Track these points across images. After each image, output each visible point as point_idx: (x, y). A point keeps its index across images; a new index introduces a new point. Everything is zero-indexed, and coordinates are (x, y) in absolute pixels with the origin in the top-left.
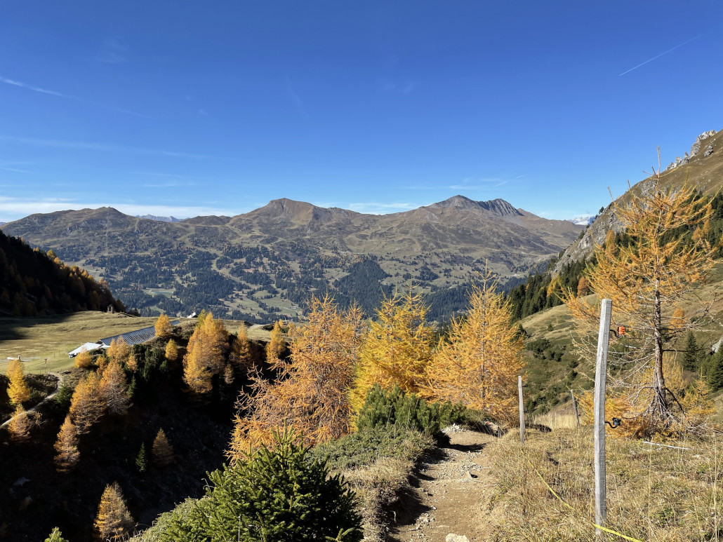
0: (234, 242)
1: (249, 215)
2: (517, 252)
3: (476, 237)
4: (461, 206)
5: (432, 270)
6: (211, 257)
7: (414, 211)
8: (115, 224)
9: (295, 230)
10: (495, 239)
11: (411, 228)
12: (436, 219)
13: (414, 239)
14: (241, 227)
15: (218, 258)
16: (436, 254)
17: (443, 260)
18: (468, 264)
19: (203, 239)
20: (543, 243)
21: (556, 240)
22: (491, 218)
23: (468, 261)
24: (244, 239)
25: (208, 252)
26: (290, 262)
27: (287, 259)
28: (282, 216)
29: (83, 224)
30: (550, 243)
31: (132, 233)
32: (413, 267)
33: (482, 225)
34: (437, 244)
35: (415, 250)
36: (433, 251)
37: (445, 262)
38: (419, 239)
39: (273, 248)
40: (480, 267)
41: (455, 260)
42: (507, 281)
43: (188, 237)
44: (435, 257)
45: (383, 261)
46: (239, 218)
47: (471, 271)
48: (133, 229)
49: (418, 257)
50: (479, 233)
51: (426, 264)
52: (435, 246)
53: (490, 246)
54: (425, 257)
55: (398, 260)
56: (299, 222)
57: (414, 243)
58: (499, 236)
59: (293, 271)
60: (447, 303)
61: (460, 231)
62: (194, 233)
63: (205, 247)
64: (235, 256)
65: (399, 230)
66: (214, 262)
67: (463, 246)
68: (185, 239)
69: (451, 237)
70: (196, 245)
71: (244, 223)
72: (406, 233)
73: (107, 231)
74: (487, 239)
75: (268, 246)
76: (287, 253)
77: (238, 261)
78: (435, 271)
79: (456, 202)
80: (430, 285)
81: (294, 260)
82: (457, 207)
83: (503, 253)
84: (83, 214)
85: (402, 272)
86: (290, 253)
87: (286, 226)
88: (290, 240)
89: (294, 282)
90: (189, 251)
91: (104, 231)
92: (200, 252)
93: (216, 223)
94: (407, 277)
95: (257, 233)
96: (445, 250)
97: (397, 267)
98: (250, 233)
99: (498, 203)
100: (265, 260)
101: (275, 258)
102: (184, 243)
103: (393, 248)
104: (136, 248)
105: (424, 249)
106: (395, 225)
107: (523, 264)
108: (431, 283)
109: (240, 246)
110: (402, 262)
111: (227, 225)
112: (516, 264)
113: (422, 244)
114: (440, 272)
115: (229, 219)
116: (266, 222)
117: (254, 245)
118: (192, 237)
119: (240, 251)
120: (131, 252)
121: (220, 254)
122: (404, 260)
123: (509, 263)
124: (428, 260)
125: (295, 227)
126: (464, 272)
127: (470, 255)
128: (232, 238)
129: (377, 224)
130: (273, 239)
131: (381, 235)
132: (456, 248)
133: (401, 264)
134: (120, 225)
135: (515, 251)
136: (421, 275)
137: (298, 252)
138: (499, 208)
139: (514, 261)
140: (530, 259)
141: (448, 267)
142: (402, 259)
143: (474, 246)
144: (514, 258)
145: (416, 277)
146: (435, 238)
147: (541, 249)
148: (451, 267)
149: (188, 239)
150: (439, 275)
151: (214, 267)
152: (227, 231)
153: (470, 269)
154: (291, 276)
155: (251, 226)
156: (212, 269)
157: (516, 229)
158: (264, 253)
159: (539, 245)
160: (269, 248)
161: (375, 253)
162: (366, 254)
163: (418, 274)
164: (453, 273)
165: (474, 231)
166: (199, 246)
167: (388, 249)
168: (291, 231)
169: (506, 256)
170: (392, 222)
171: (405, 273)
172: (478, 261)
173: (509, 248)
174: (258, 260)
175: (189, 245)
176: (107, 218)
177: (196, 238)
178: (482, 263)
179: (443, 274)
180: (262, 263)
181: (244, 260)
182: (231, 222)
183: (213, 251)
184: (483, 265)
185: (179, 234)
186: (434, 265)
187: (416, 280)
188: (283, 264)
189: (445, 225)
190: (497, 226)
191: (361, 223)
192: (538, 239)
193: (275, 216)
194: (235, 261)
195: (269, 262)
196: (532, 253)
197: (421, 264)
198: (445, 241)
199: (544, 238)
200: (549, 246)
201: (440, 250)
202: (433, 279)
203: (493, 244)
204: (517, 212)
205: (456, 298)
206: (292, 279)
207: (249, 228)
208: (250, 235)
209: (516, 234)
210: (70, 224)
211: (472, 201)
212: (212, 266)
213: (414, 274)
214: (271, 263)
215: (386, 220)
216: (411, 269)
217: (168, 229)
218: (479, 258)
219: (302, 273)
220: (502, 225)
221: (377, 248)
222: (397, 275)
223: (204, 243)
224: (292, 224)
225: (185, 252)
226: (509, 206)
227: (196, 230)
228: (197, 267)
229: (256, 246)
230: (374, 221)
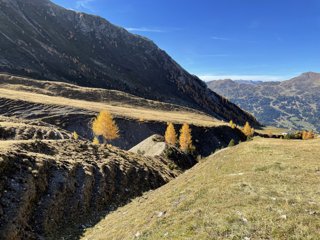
0: (282, 94)
1: (290, 80)
6: (270, 100)
8: (231, 86)
9: (315, 88)
14: (285, 86)
15: (273, 101)
19: (267, 92)
24: (287, 93)
25: (269, 98)
26: (311, 104)
27: (309, 102)
28: (308, 81)
29: (219, 86)
31: (237, 89)
39: (302, 97)
43: (260, 91)
46: (285, 82)
48: (237, 88)
56: (317, 84)
59: (312, 109)
62: (263, 89)
63: (268, 96)
64: (281, 100)
66: (271, 102)
68: (258, 92)
70: (263, 95)
71: (288, 85)
73: (227, 88)
75: (299, 96)
76: (309, 99)
77: (283, 102)
81: (313, 103)
84: (219, 82)
86: (311, 99)
87: (310, 86)
88: (312, 93)
89: (312, 114)
90: (260, 97)
91: (226, 89)
92: (265, 98)
93: (273, 85)
95: (294, 89)
98: (290, 89)
100: (297, 103)
101: (302, 102)
102: (258, 94)
104: (238, 95)
109: (284, 96)
111: (278, 86)
115: (279, 83)
116: (299, 84)
117: (291, 95)
118: (262, 91)
119: (284, 98)
120: (236, 97)
121: (274, 99)
125: (315, 86)
128: (281, 92)
130: (302, 93)
134: (232, 86)
137: (316, 99)
149: (260, 92)
151: (271, 105)
152: (279, 89)
154: (311, 111)
155: (291, 86)
156: (270, 106)
158: (296, 99)
160: (299, 97)
166: (265, 95)
168: (313, 88)
174: (293, 102)
175: (260, 95)
176: (227, 83)
177: (264, 92)
180: (295, 104)
181: (286, 102)
182: (281, 84)
183: (271, 98)
185: (256, 90)
188: (307, 105)
193: (304, 81)
194: (282, 102)
195: (299, 104)
206: (311, 112)
207: (290, 87)
208: (290, 90)
210: (214, 86)
212: (270, 104)
214: (300, 104)
217: (251, 88)
219: (317, 110)
223: (267, 94)
224: (314, 85)
225: (258, 98)
227: (264, 88)
228: (263, 105)
229: (293, 96)
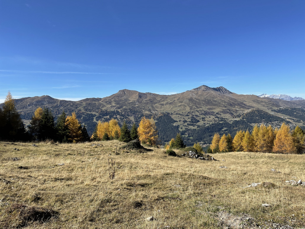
0: (103, 109)
1: (110, 97)
2: (235, 109)
3: (214, 103)
4: (205, 89)
5: (196, 118)
6: (93, 116)
7: (184, 93)
8: (49, 103)
9: (131, 103)
10: (223, 103)
11: (183, 100)
12: (194, 96)
13: (186, 105)
14: (106, 102)
15: (96, 116)
16: (197, 111)
17: (200, 113)
18: (212, 115)
19: (89, 108)
20: (245, 105)
21: (250, 103)
22: (219, 95)
23: (212, 114)
24: (108, 108)
25: (92, 114)
26: (129, 117)
27: (128, 115)
28: (125, 97)
29: (34, 103)
30: (248, 105)
31: (57, 106)
32: (187, 117)
33: (216, 98)
34: (196, 106)
35: (187, 109)
36: (195, 110)
37: (201, 114)
38: (188, 105)
39: (121, 111)
40: (218, 116)
41: (206, 113)
42: (233, 122)
43: (83, 107)
44: (197, 112)
45: (173, 115)
46: (105, 99)
47: (214, 118)
48: (57, 105)
49: (189, 112)
50: (216, 101)
51: (193, 115)
52: (196, 108)
53: (221, 107)
54: (192, 112)
55: (179, 114)
56: (132, 99)
57: (186, 106)
58: (225, 102)
59: (131, 121)
60: (206, 133)
61: (206, 101)
62: (85, 105)
63: (90, 112)
64: (104, 115)
65: (178, 101)
66: (95, 118)
67: (209, 107)
68: (81, 108)
69: (203, 103)
70: (86, 111)
71: (108, 101)
72: (182, 102)
73: (45, 106)
74: (220, 103)
75: (119, 110)
76: (128, 113)
77: (106, 117)
78: (198, 119)
79: (203, 88)
80: (196, 125)
81: (131, 116)
82: (204, 90)
83: (228, 109)
84: (34, 99)
85: (182, 120)
86: (129, 113)
87: (127, 101)
88: (129, 107)
89: (132, 125)
90: (83, 113)
91: (44, 106)
92: (88, 114)
93: (95, 101)
94: (185, 121)
95: (114, 105)
96: (201, 109)
97: (179, 117)
98: (111, 105)
99: (221, 88)
100: (118, 116)
101: (122, 115)
102: (81, 110)
103: (177, 109)
104: (58, 113)
105: (191, 109)
106: (176, 99)
107: (238, 114)
108: (197, 124)
109: (106, 111)
110: (182, 115)
111: (100, 102)
112: (235, 114)
113: (190, 107)
114: (200, 119)
115: (101, 99)
116: (117, 100)
117: (112, 110)
118: (84, 107)
119: (106, 113)
120: (56, 115)
121: (97, 114)
122: (182, 114)
123: (232, 114)
124: (193, 114)
125: (131, 101)
126: (211, 119)
127: (213, 111)
128: (103, 107)
129: (168, 99)
130: (121, 107)
131: (170, 103)
132: (206, 108)
133: (181, 116)
134: (51, 103)
135: (233, 109)
136: (191, 121)
137: (133, 112)
138: (222, 90)
139: (234, 113)
140: (241, 112)
141: (204, 117)
142: (181, 114)
143: (214, 107)
144: (234, 112)
145: (189, 122)
146: (195, 104)
147: (245, 107)
148: (205, 117)
149: (82, 108)
150: (200, 120)
151: (95, 120)
152: (100, 104)
153: (214, 117)
154: (130, 123)
155: (111, 102)
156: (94, 121)
157: (232, 99)
158: (117, 113)
159: (243, 105)
160: (119, 111)
161: (168, 112)
162: (164, 112)
163: (190, 120)
164: (206, 119)
165: (213, 100)
166: (88, 111)
167: (174, 109)
168: (129, 103)
169: (230, 111)
170: (174, 98)
171: (184, 120)
172: (217, 113)
173: (230, 107)
174: (115, 116)
175: (83, 111)
176: (45, 100)
177: (86, 108)
178: (219, 114)
179: (201, 120)
180: (117, 118)
181: (108, 117)
182: (102, 100)
183: (94, 113)
184: (219, 115)
185: (79, 106)
186: (197, 116)
187: (189, 123)
188: (126, 118)
189: (199, 98)
190: (223, 98)
191: (161, 99)
192: (242, 103)
193: (121, 97)
194: (104, 117)
195: (120, 117)
196: (242, 109)
197: (191, 116)
198: (200, 105)
199: (245, 103)
200: (248, 106)
201: (199, 109)
202: (197, 122)
203: (223, 106)
204: (230, 92)
205: (210, 130)
207: (110, 103)
208: (110, 106)
209: (232, 101)
210: (28, 103)
211: (210, 88)
212: (94, 120)
213: (188, 120)
214: (121, 117)
215: (172, 97)
216: (186, 118)
217: (73, 104)
218: (217, 112)
219: (135, 121)
220: (225, 97)
221: (169, 109)
222: (180, 121)
223: (90, 110)
224: (129, 100)
225: (81, 114)
226: (226, 90)
227: (86, 104)
228: (86, 121)
229: (113, 110)
230: (166, 97)
